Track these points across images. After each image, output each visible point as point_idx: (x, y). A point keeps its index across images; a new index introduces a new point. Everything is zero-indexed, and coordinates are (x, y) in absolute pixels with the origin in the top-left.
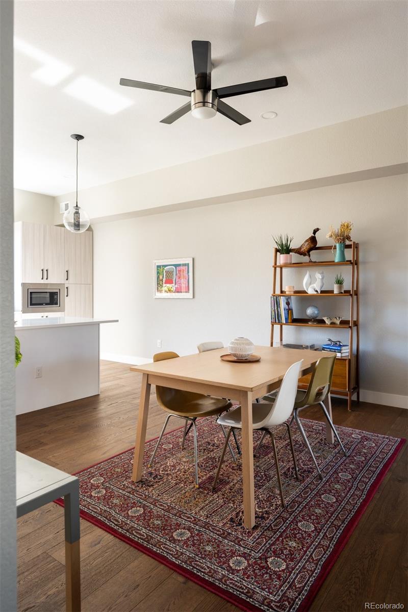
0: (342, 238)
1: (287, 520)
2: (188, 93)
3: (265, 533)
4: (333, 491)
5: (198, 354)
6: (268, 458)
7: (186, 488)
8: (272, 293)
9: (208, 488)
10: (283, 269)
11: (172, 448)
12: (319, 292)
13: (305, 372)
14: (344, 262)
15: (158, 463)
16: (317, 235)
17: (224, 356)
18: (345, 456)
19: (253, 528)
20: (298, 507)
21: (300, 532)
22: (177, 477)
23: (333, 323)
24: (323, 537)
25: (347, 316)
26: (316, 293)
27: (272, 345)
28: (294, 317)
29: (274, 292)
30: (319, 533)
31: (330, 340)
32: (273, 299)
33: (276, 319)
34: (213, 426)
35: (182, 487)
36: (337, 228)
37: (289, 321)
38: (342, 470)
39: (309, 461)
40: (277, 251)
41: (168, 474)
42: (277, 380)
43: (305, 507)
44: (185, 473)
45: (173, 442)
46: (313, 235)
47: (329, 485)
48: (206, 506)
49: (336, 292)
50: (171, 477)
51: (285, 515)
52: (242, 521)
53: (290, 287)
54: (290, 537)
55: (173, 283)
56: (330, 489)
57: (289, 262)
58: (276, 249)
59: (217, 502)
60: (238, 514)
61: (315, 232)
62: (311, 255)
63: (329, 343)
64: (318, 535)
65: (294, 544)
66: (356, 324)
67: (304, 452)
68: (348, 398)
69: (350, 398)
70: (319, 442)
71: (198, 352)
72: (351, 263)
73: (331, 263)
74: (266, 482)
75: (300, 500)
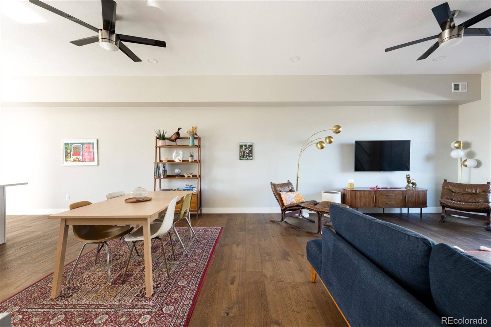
0: (193, 134)
1: (172, 283)
2: (97, 30)
3: (160, 295)
4: (194, 260)
5: (107, 200)
6: (157, 253)
7: (101, 288)
8: (155, 161)
9: (119, 283)
10: (161, 148)
11: (87, 265)
12: (181, 161)
13: (178, 203)
14: (194, 146)
15: (75, 278)
16: (180, 131)
17: (127, 199)
18: (198, 241)
19: (152, 295)
20: (177, 274)
21: (180, 287)
22: (92, 283)
23: (188, 177)
24: (192, 285)
25: (196, 173)
26: (179, 161)
27: (155, 191)
28: (168, 175)
29: (156, 161)
30: (189, 284)
31: (187, 185)
32: (155, 165)
33: (157, 176)
34: (118, 244)
35: (98, 288)
36: (190, 129)
37: (165, 176)
38: (197, 249)
39: (180, 248)
40: (157, 138)
41: (85, 283)
42: (164, 209)
43: (181, 273)
44: (99, 278)
45: (87, 262)
46: (178, 131)
47: (192, 258)
48: (118, 294)
49: (190, 161)
50: (88, 285)
51: (170, 281)
52: (145, 294)
53: (165, 159)
54: (174, 292)
55: (80, 155)
56: (192, 260)
57: (164, 144)
58: (157, 137)
59: (126, 289)
60: (141, 291)
61: (179, 129)
62: (177, 142)
63: (187, 186)
64: (189, 285)
65: (177, 295)
66: (200, 176)
67: (177, 245)
68: (196, 213)
69: (198, 213)
70: (184, 238)
71: (107, 199)
72: (198, 147)
73: (187, 146)
74: (157, 267)
75: (177, 270)
